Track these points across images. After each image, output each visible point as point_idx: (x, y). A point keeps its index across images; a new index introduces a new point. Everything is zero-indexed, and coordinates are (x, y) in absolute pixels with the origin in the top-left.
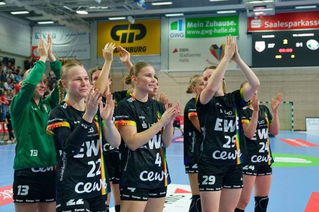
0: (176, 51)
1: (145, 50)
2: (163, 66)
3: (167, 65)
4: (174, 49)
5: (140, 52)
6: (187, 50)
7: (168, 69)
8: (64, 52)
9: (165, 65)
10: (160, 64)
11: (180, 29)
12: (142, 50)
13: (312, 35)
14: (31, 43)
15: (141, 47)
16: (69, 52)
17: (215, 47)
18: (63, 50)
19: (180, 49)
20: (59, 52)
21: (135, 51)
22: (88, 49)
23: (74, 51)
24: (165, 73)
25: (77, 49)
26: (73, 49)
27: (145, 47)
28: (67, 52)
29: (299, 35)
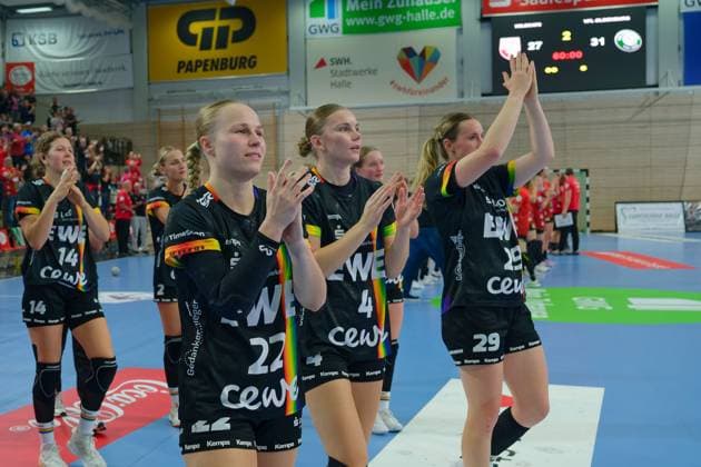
0: (322, 63)
1: (255, 63)
2: (295, 99)
3: (303, 96)
4: (317, 62)
5: (242, 70)
6: (347, 61)
7: (306, 104)
8: (76, 73)
9: (299, 96)
10: (287, 93)
11: (331, 16)
12: (247, 64)
13: (628, 18)
14: (3, 55)
15: (245, 58)
16: (88, 73)
17: (409, 52)
18: (74, 70)
19: (331, 60)
20: (66, 74)
21: (232, 68)
22: (129, 66)
23: (98, 71)
24: (299, 112)
25: (103, 67)
26: (96, 66)
27: (253, 57)
28: (82, 73)
29: (598, 20)
